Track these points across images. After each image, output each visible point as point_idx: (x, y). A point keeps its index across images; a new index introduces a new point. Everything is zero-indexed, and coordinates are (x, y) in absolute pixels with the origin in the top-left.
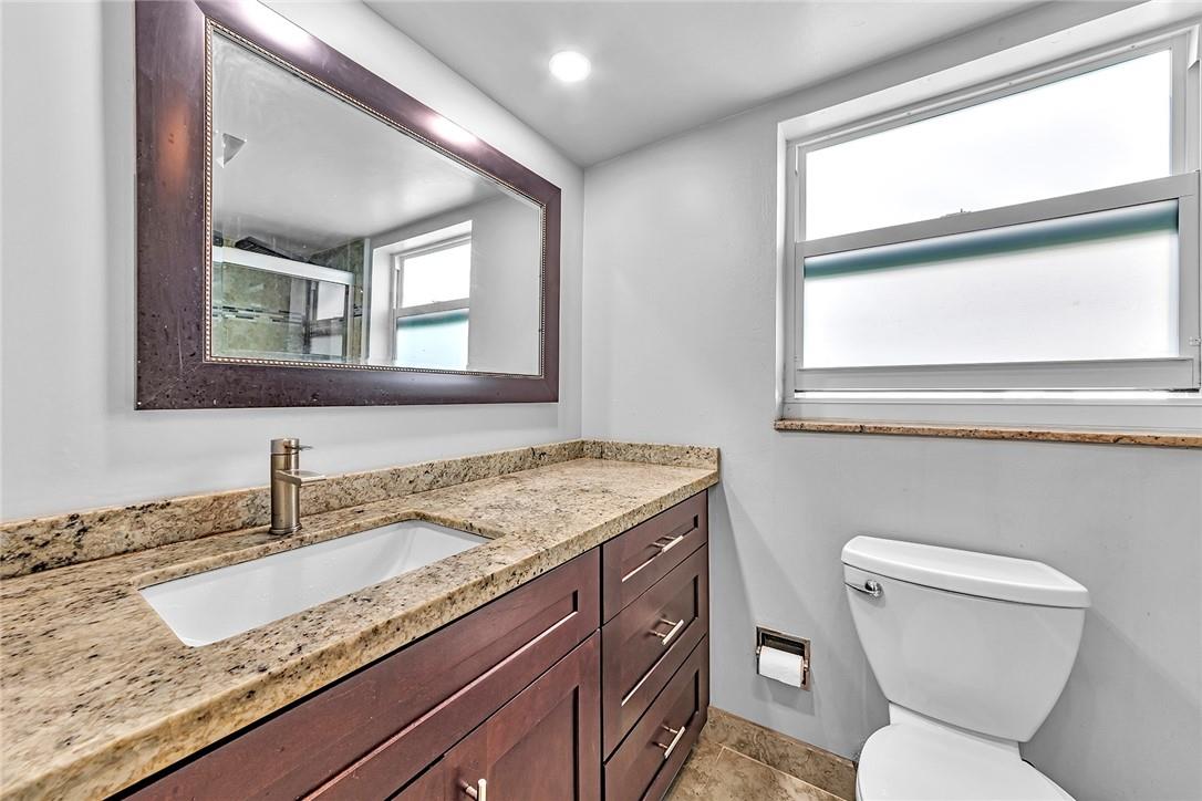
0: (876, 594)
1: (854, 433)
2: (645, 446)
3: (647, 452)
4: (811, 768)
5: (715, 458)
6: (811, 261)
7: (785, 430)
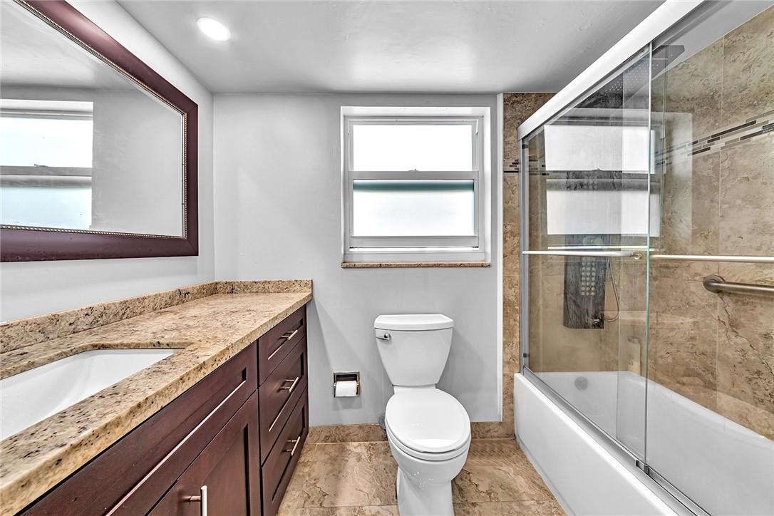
0: (388, 339)
1: (377, 267)
2: (265, 282)
3: (266, 286)
4: (361, 434)
5: (310, 285)
6: (356, 181)
7: (347, 267)
